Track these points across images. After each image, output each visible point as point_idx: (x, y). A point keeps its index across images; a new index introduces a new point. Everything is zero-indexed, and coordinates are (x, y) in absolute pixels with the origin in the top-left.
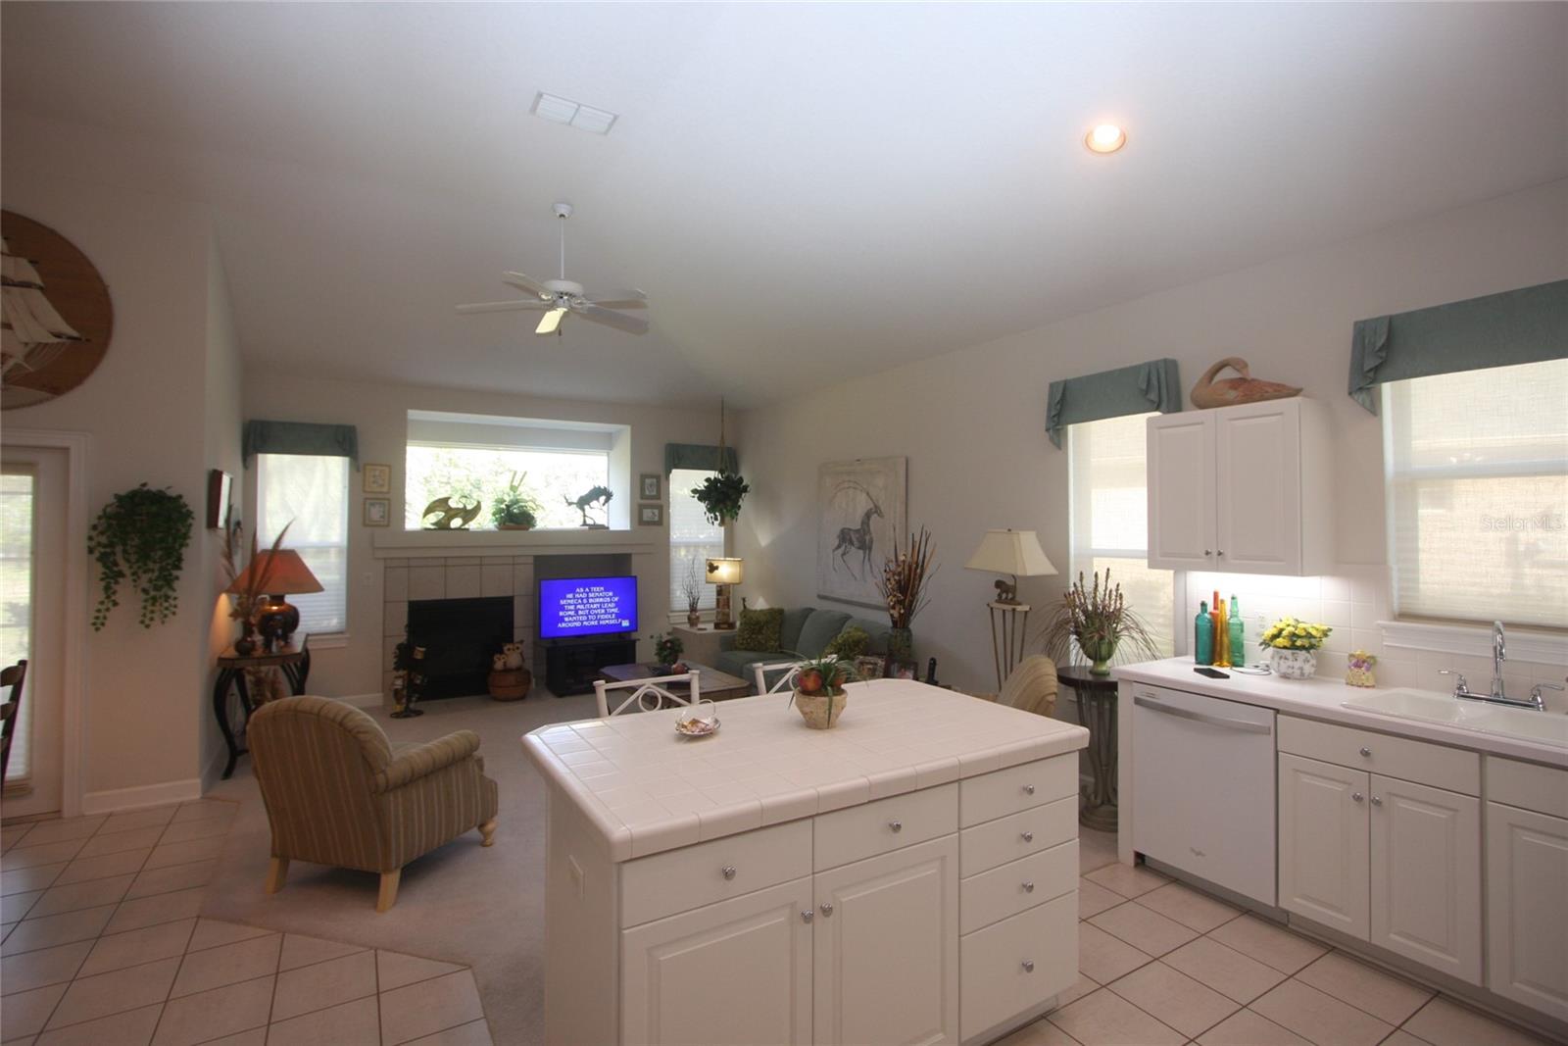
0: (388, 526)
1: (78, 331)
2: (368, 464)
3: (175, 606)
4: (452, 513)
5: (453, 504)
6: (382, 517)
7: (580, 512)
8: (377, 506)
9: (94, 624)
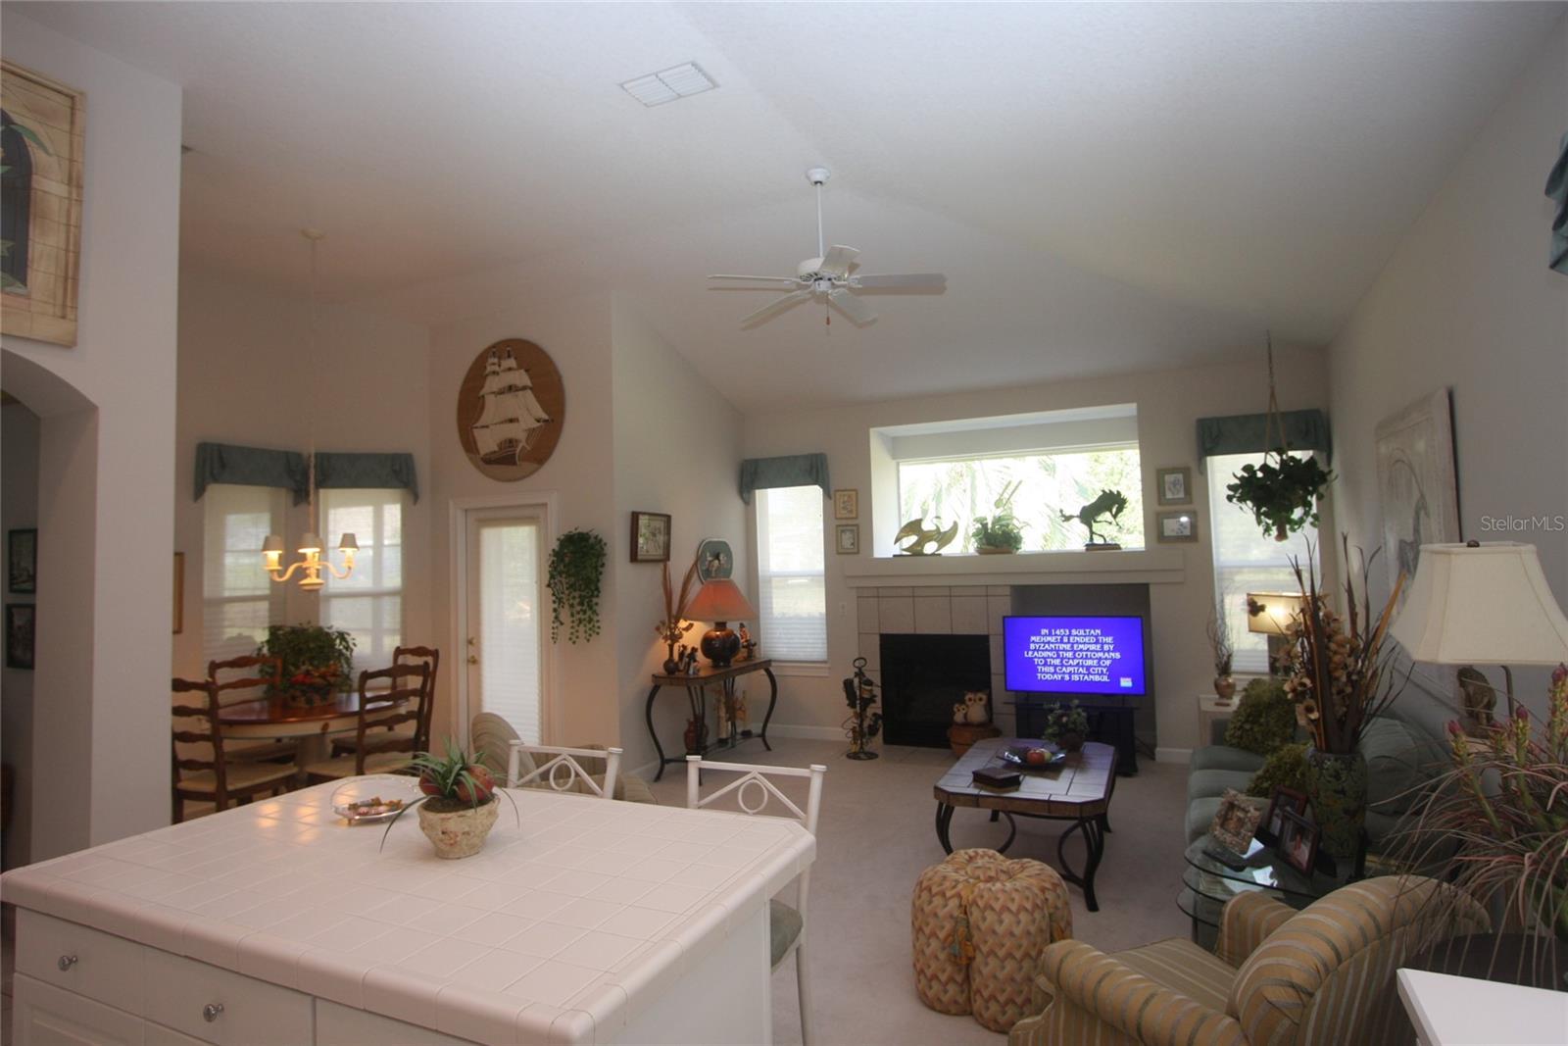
0: (858, 552)
1: (548, 415)
2: (838, 491)
3: (599, 627)
4: (925, 537)
5: (927, 526)
6: (853, 544)
7: (1084, 528)
8: (848, 533)
9: (570, 639)
